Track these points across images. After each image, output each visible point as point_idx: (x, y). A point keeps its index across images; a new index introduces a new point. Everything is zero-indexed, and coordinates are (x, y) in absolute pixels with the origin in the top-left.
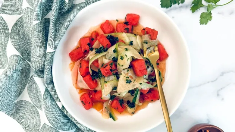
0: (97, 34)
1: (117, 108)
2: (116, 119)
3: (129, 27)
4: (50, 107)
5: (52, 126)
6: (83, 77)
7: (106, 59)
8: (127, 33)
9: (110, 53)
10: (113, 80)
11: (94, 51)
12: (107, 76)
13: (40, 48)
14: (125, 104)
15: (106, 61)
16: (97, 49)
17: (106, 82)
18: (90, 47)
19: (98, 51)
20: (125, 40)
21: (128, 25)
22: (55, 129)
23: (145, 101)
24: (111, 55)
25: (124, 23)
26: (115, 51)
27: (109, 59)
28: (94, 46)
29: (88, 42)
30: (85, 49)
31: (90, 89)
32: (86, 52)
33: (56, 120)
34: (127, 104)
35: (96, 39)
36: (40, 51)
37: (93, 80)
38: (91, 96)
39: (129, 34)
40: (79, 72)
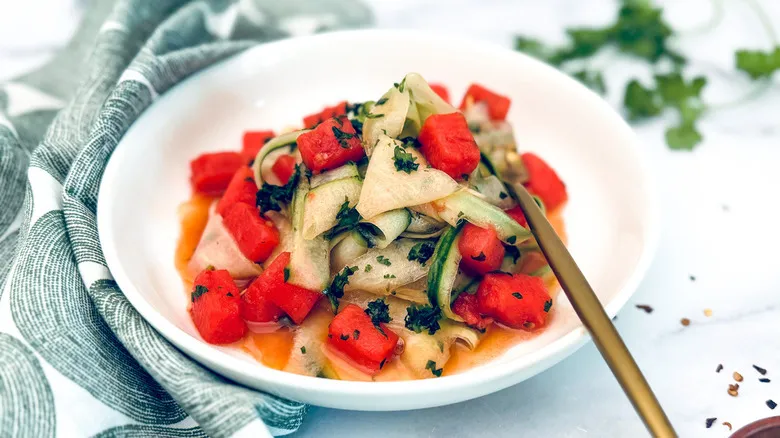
4: (45, 264)
5: (18, 336)
13: (94, 96)
22: (26, 351)
33: (48, 315)
36: (89, 103)
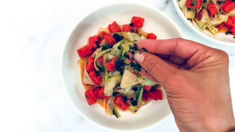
0: (104, 33)
1: (121, 105)
2: (119, 116)
3: (134, 28)
6: (88, 73)
7: (111, 54)
8: (132, 33)
9: (114, 49)
10: (116, 76)
11: (100, 49)
12: (111, 71)
14: (129, 101)
15: (110, 57)
16: (103, 46)
17: (110, 77)
18: (97, 45)
19: (104, 48)
20: (130, 38)
21: (134, 26)
23: (148, 99)
24: (116, 51)
25: (130, 24)
26: (119, 48)
27: (114, 55)
28: (101, 45)
29: (96, 40)
30: (93, 47)
31: (94, 84)
32: (94, 50)
34: (130, 101)
35: (103, 38)
37: (97, 76)
38: (96, 92)
39: (134, 34)
40: (85, 69)
